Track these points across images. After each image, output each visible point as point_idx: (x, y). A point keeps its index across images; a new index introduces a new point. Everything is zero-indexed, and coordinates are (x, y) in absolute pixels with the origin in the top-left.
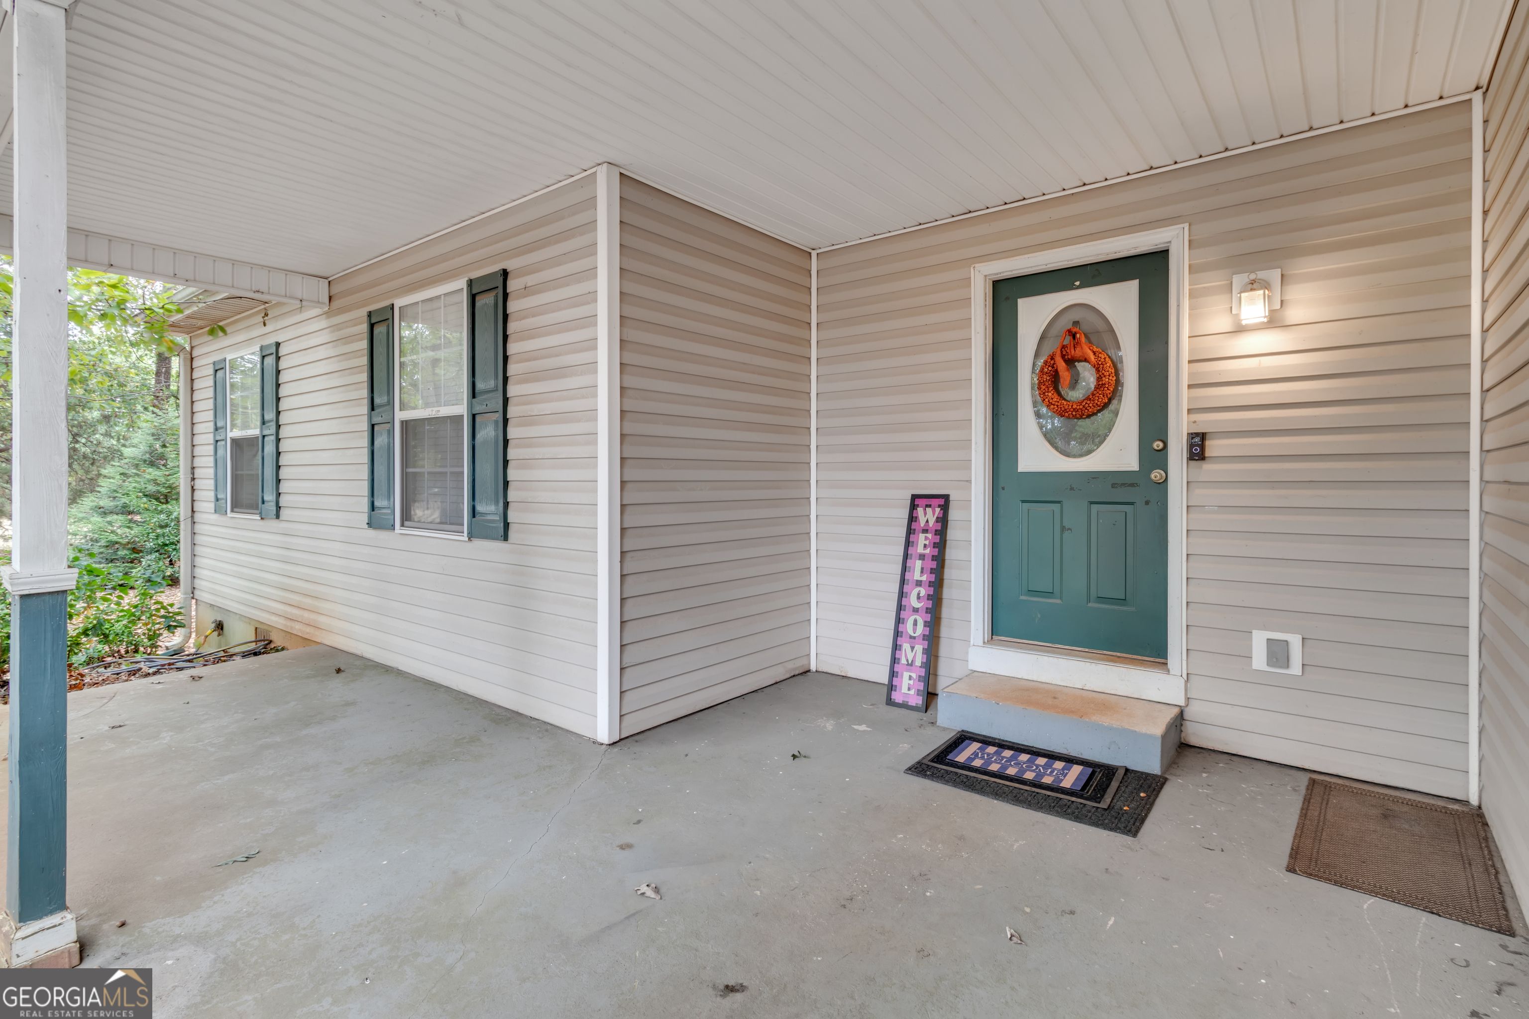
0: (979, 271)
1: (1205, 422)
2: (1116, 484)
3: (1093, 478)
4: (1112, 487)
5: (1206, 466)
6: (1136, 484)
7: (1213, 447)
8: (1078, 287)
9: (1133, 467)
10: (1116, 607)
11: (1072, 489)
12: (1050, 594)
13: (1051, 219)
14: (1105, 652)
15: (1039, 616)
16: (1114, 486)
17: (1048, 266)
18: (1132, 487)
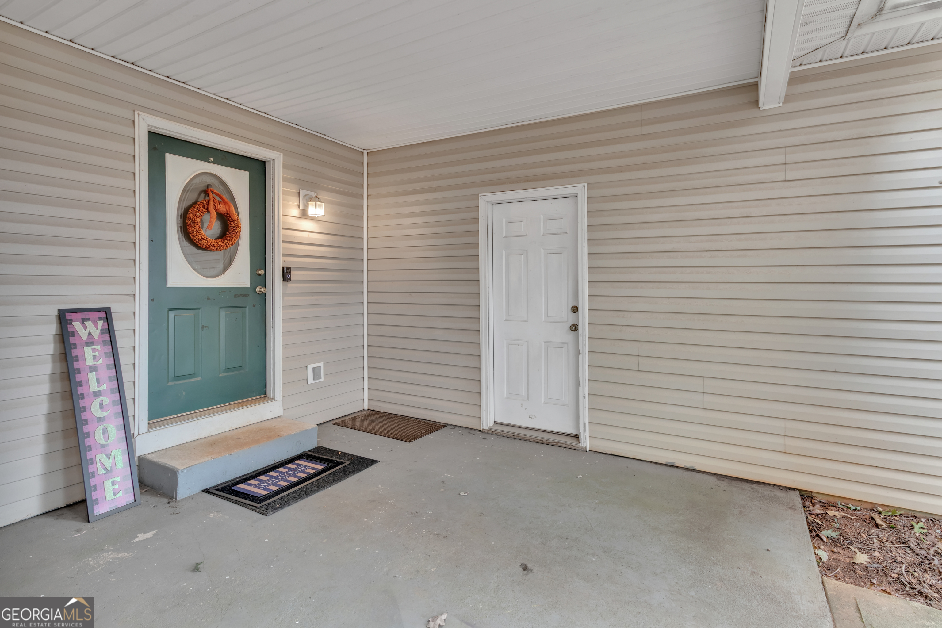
0: (143, 119)
1: (291, 262)
2: (237, 295)
3: (223, 291)
4: (235, 297)
5: (289, 285)
6: (248, 295)
7: (295, 275)
8: (212, 162)
9: (247, 284)
10: (237, 372)
11: (208, 299)
12: (192, 375)
13: (203, 109)
14: (231, 403)
15: (184, 393)
16: (236, 296)
17: (200, 141)
18: (245, 296)
